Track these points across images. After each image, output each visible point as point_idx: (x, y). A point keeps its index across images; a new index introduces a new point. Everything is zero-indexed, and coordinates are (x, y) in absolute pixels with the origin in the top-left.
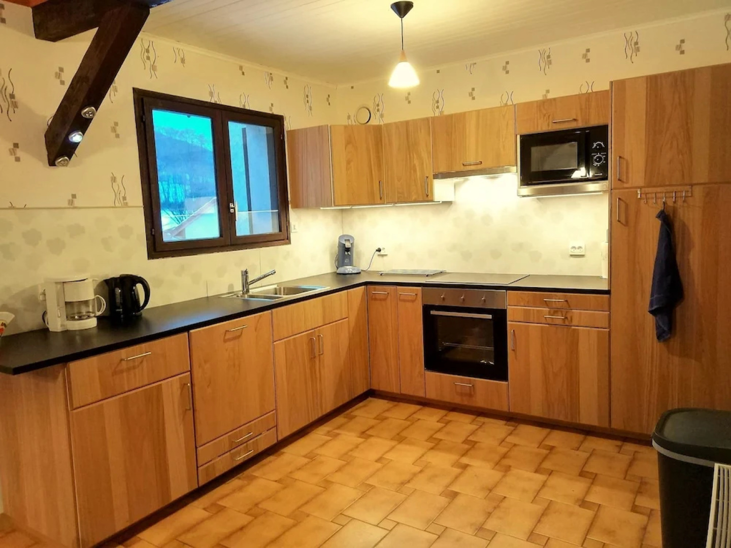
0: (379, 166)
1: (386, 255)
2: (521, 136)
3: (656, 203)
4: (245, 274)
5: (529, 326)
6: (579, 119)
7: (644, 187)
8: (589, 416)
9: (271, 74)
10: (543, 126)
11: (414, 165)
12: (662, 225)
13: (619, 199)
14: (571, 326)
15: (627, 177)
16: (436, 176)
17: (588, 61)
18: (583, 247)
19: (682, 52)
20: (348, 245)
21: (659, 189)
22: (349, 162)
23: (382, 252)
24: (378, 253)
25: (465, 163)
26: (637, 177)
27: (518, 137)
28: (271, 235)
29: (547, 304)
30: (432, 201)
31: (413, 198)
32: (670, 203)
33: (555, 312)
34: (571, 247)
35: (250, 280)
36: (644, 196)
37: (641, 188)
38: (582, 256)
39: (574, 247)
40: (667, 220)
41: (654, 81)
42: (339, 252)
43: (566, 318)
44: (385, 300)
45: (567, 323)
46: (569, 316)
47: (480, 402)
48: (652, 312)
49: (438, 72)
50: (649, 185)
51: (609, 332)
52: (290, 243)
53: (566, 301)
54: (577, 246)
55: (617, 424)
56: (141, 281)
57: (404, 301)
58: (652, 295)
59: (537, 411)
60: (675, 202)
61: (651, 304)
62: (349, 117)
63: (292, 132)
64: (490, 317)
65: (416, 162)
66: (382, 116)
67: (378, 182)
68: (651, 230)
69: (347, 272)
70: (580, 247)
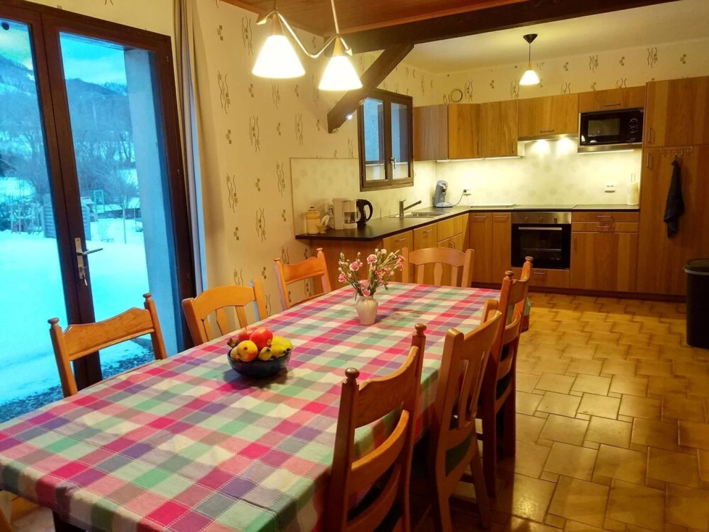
0: (478, 133)
1: (470, 195)
2: (582, 114)
3: (671, 156)
4: (401, 204)
5: (586, 234)
6: (622, 104)
7: (663, 147)
8: (622, 286)
9: (408, 68)
10: (597, 108)
11: (504, 132)
12: (674, 169)
13: (649, 154)
14: (615, 232)
15: (654, 141)
16: (521, 139)
17: (623, 65)
18: (615, 185)
19: (684, 63)
20: (444, 188)
21: (672, 148)
22: (459, 129)
23: (467, 193)
24: (464, 193)
25: (542, 130)
26: (660, 141)
27: (580, 114)
28: (402, 180)
29: (599, 219)
30: (516, 155)
31: (502, 154)
32: (679, 156)
33: (604, 224)
34: (605, 186)
35: (404, 207)
36: (664, 152)
37: (662, 147)
38: (613, 192)
39: (608, 186)
40: (677, 166)
41: (673, 84)
42: (436, 192)
43: (611, 227)
44: (484, 221)
45: (611, 230)
46: (613, 227)
47: (549, 284)
48: (665, 221)
49: (516, 67)
50: (667, 145)
51: (638, 235)
52: (413, 185)
53: (612, 217)
54: (610, 185)
55: (640, 289)
56: (368, 203)
57: (498, 222)
58: (667, 210)
59: (588, 285)
60: (682, 155)
61: (666, 216)
62: (445, 97)
63: (418, 108)
64: (560, 229)
65: (506, 129)
66: (471, 96)
67: (476, 144)
68: (667, 172)
69: (444, 206)
70: (612, 186)
